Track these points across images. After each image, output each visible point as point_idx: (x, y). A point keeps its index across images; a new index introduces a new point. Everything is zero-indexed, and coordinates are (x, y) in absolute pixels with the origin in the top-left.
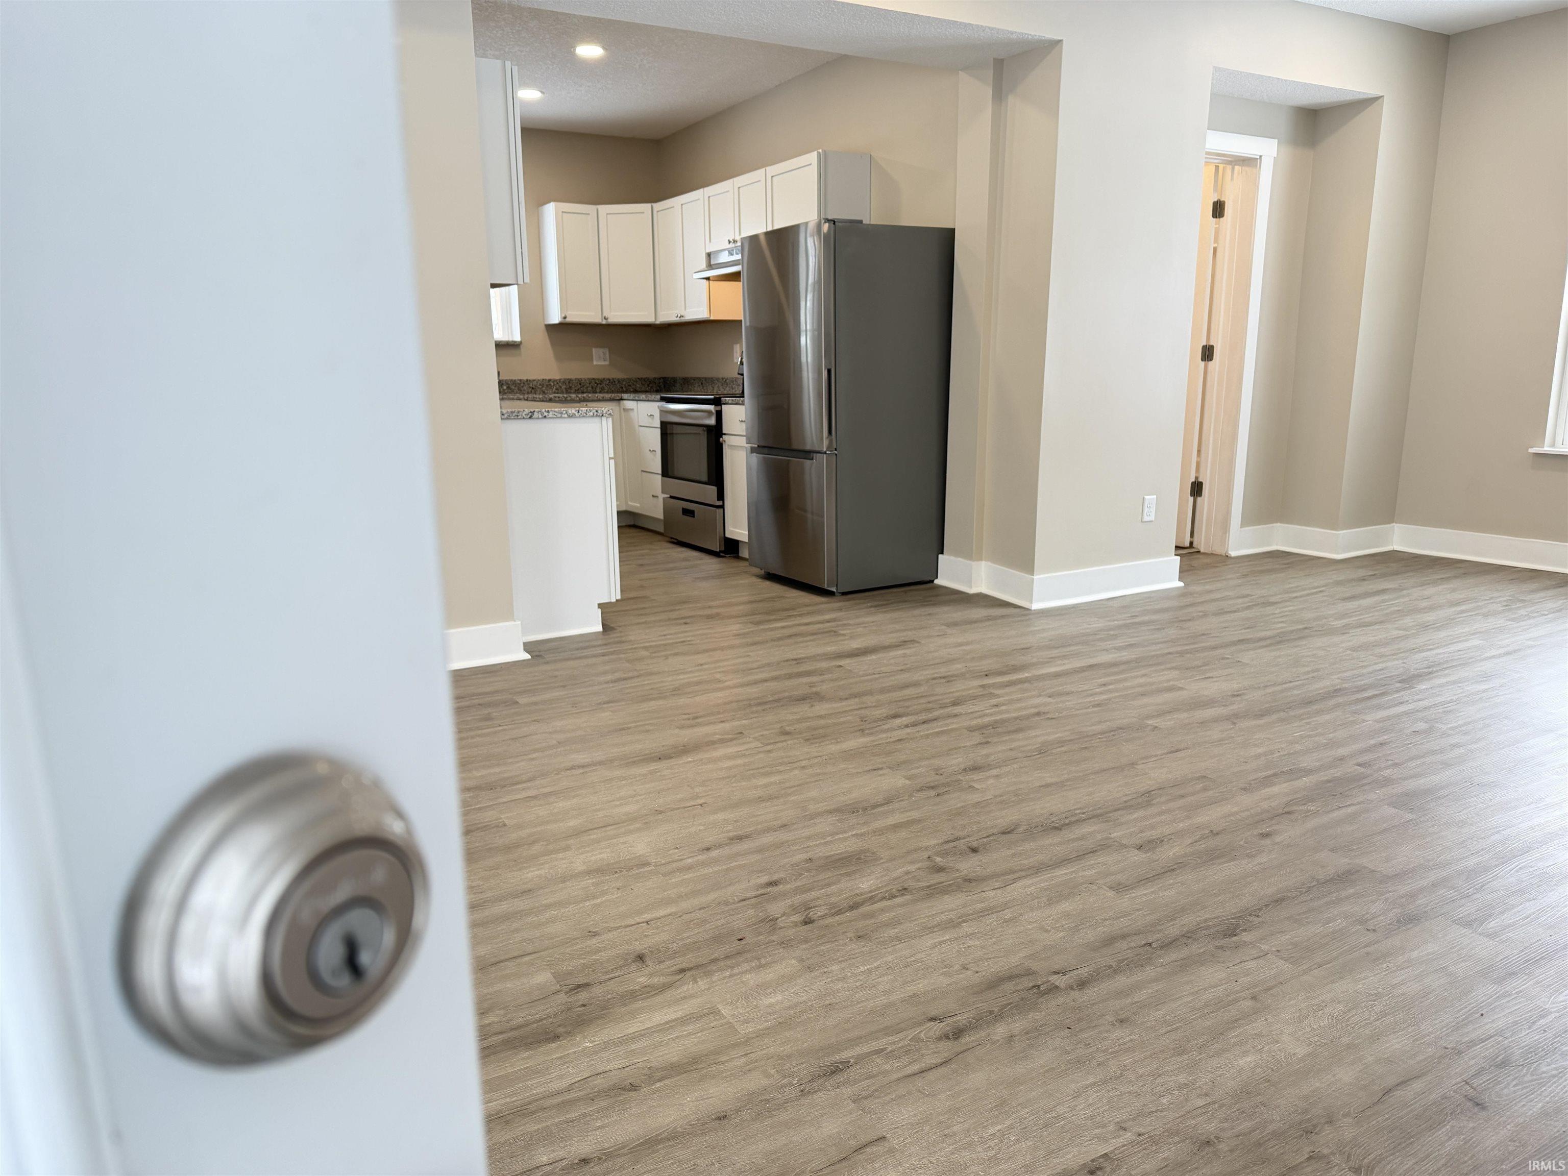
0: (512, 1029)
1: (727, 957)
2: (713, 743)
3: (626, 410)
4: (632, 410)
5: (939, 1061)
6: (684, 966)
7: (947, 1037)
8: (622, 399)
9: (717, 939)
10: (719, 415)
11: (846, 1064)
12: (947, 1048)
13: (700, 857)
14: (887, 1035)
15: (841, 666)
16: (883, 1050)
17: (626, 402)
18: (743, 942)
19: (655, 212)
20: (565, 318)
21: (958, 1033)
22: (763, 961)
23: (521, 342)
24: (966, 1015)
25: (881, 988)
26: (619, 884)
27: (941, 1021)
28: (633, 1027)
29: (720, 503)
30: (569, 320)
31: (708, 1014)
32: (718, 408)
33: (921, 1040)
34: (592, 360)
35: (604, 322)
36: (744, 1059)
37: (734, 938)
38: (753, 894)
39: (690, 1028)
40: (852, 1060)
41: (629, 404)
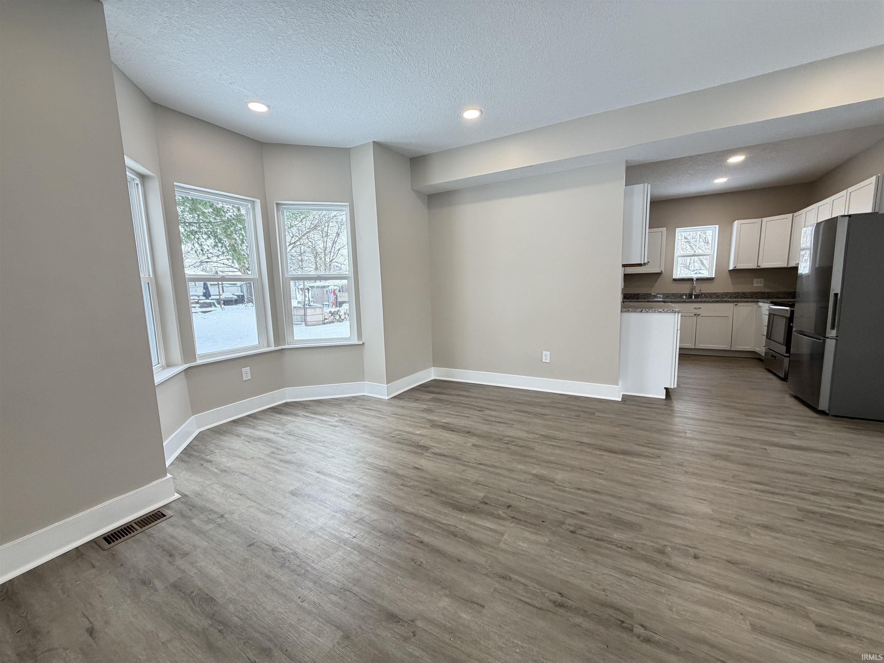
0: (457, 502)
1: (531, 524)
2: (641, 455)
3: (759, 307)
4: (761, 307)
5: (539, 606)
6: (516, 517)
7: (554, 603)
8: (758, 302)
9: (536, 517)
10: (792, 312)
11: (510, 579)
12: (548, 604)
13: (573, 490)
14: (537, 584)
15: (766, 449)
16: (527, 586)
17: (760, 303)
18: (543, 523)
19: (794, 217)
20: (735, 267)
21: (561, 605)
22: (539, 532)
23: (714, 278)
24: (574, 603)
25: (561, 569)
26: (536, 483)
27: (562, 596)
28: (479, 522)
29: (788, 355)
30: (737, 268)
31: (500, 534)
32: (792, 309)
33: (544, 595)
34: (753, 284)
35: (758, 268)
36: (488, 552)
37: (542, 520)
38: (570, 511)
39: (490, 533)
40: (514, 580)
41: (761, 304)
